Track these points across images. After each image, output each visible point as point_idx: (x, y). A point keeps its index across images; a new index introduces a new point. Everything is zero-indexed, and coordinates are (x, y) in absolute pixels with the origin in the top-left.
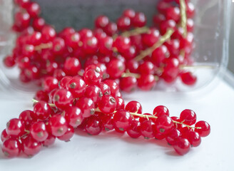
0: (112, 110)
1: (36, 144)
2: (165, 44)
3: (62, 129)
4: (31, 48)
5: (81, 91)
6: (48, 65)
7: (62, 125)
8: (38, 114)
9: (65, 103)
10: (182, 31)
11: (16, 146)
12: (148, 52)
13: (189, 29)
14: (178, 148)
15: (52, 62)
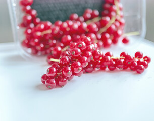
0: (100, 57)
1: (65, 79)
2: (113, 24)
3: (80, 68)
4: (39, 34)
5: (84, 49)
6: (50, 41)
7: (79, 66)
8: (63, 63)
9: (78, 56)
10: (119, 18)
11: (54, 82)
12: (104, 30)
13: (122, 17)
14: (138, 70)
15: (52, 40)
